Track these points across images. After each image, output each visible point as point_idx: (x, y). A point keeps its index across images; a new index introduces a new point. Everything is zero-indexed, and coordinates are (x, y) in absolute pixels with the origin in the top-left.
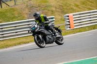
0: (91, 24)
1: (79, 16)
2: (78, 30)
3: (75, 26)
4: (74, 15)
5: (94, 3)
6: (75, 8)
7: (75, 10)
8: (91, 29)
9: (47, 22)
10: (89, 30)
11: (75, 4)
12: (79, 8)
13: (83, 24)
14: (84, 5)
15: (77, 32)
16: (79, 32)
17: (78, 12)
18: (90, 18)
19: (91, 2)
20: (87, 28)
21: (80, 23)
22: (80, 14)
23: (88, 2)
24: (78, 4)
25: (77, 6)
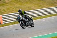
0: (13, 21)
1: (6, 16)
2: (5, 25)
3: (3, 22)
4: (2, 16)
5: (15, 8)
6: (3, 12)
7: (3, 13)
8: (13, 24)
9: (26, 14)
10: (11, 24)
11: (3, 9)
12: (6, 12)
13: (8, 21)
14: (8, 10)
15: (4, 26)
16: (6, 26)
17: (5, 14)
18: (12, 17)
19: (13, 8)
20: (10, 24)
21: (6, 20)
22: (6, 15)
23: (11, 8)
24: (5, 9)
25: (4, 10)
